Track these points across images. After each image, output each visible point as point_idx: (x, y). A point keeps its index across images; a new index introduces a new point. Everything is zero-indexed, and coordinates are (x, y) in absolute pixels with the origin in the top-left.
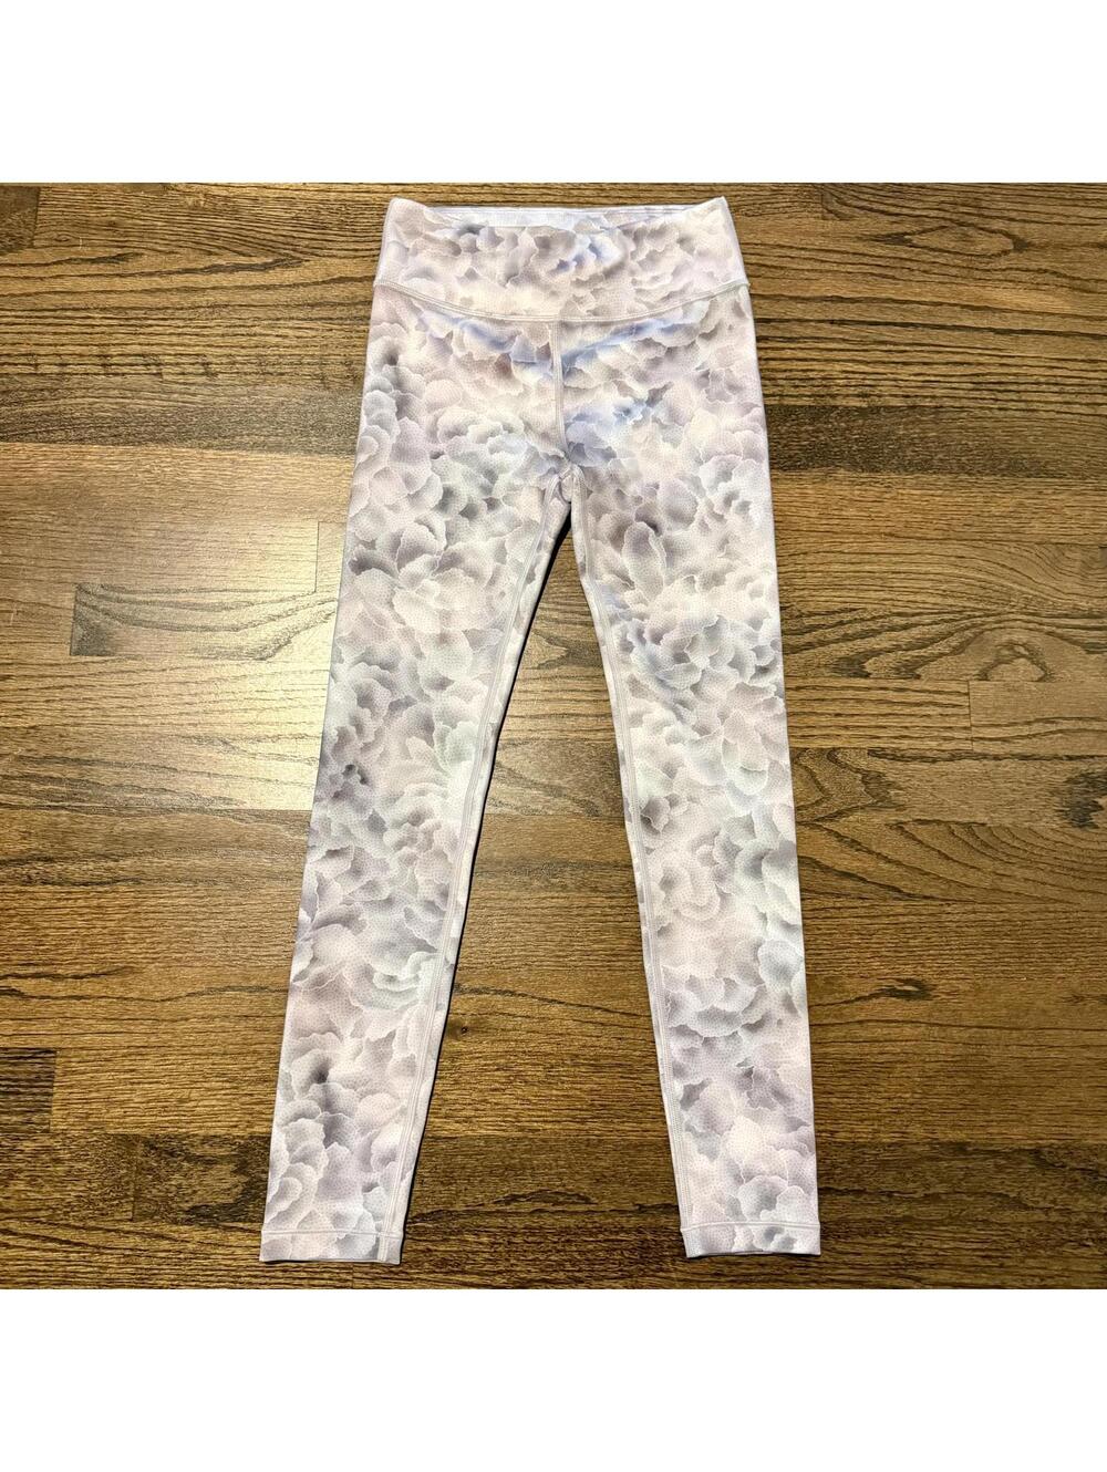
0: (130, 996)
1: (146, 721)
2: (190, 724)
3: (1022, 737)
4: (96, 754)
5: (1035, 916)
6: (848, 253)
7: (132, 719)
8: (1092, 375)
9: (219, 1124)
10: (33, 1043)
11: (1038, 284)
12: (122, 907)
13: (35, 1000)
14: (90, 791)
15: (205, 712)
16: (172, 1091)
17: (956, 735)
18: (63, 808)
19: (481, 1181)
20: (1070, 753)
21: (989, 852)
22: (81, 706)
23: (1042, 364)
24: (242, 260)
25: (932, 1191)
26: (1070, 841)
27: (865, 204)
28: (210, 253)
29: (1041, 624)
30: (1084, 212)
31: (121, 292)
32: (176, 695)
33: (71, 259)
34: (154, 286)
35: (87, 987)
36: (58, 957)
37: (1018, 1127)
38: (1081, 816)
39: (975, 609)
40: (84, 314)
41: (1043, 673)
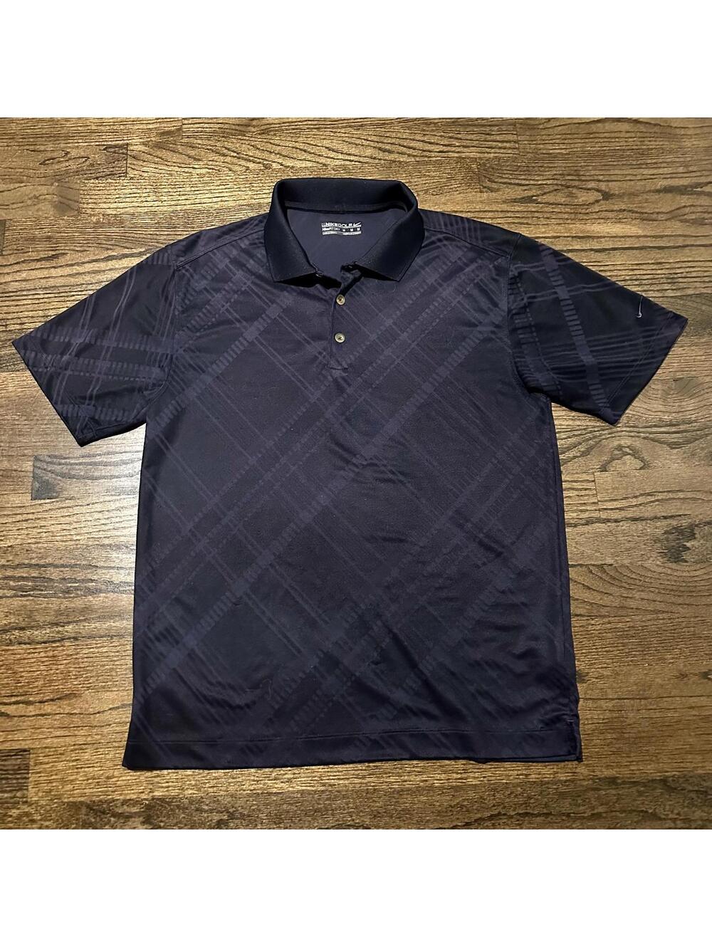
0: (75, 711)
1: (78, 537)
2: (105, 537)
3: (633, 506)
4: (49, 560)
5: (650, 623)
6: (498, 211)
7: (69, 537)
8: (659, 272)
9: (132, 792)
10: (16, 746)
11: (620, 219)
12: (68, 655)
13: (16, 719)
14: (46, 584)
15: (114, 529)
16: (102, 772)
17: (589, 508)
18: (30, 595)
19: (300, 820)
20: (665, 515)
21: (616, 583)
22: (39, 531)
23: (627, 268)
24: (126, 251)
25: (596, 811)
26: (669, 571)
27: (506, 180)
28: (108, 249)
29: (639, 433)
30: (646, 172)
31: (57, 277)
32: (96, 520)
33: (25, 260)
34: (75, 271)
35: (48, 708)
36: (30, 690)
37: (650, 764)
38: (675, 554)
39: (594, 427)
40: (34, 292)
41: (643, 464)
